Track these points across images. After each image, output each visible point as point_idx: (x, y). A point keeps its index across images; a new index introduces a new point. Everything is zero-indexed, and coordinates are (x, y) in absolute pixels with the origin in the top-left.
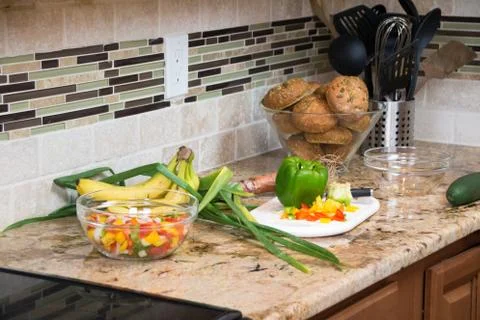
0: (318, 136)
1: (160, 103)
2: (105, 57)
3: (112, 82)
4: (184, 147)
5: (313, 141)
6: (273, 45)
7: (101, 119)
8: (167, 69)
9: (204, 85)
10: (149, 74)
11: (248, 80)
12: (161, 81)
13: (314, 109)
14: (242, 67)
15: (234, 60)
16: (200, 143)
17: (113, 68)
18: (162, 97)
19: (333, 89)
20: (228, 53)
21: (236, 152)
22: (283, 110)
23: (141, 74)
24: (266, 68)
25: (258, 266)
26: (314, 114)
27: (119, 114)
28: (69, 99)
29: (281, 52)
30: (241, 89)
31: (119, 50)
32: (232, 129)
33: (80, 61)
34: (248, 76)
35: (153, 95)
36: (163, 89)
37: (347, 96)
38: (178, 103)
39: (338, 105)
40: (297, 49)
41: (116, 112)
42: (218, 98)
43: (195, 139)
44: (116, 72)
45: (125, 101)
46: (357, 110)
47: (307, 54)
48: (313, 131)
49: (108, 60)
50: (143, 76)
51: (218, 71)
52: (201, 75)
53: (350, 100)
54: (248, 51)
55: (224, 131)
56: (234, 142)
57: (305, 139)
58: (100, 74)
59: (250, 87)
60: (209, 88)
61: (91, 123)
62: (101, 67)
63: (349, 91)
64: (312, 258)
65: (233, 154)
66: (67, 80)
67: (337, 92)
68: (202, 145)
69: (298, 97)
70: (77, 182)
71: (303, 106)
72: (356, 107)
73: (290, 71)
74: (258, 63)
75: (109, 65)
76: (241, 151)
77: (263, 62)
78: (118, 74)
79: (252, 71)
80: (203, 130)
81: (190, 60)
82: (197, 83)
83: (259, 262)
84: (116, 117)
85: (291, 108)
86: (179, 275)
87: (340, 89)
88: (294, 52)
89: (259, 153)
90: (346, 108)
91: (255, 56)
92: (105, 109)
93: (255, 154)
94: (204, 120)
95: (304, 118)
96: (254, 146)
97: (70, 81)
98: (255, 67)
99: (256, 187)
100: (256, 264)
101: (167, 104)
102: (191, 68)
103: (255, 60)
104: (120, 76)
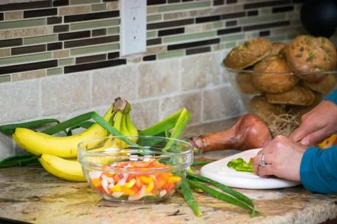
0: (278, 96)
1: (114, 60)
2: (55, 12)
3: (61, 37)
4: (119, 98)
5: (273, 102)
6: (246, 6)
7: (49, 74)
8: (123, 26)
9: (165, 44)
10: (103, 32)
11: (217, 41)
12: (117, 38)
13: (274, 68)
14: (209, 27)
15: (200, 20)
16: (161, 103)
17: (63, 23)
18: (117, 54)
19: (293, 48)
20: (193, 13)
21: (202, 114)
22: (244, 69)
23: (93, 31)
24: (238, 30)
25: (178, 211)
26: (274, 73)
27: (68, 70)
28: (14, 52)
29: (256, 13)
30: (208, 50)
31: (70, 6)
32: (197, 91)
33: (27, 15)
34: (216, 37)
35: (107, 52)
36: (118, 46)
37: (306, 55)
38: (136, 61)
39: (297, 65)
40: (275, 11)
41: (65, 68)
42: (182, 58)
43: (155, 98)
44: (66, 28)
45: (75, 57)
46: (317, 70)
47: (287, 16)
48: (273, 91)
49: (58, 16)
50: (96, 32)
51: (182, 31)
52: (161, 34)
53: (310, 59)
54: (216, 12)
55: (188, 92)
56: (199, 104)
57: (266, 100)
58: (49, 29)
59: (218, 48)
60: (170, 48)
61: (38, 76)
62: (50, 21)
63: (308, 50)
64: (234, 206)
65: (198, 116)
66: (13, 34)
67: (296, 52)
68: (163, 105)
69: (259, 56)
70: (14, 131)
71: (263, 65)
72: (316, 67)
73: (267, 33)
74: (228, 24)
75: (59, 20)
76: (208, 114)
77: (234, 23)
78: (68, 30)
79: (220, 32)
80: (164, 90)
81: (149, 18)
82: (158, 41)
83: (181, 209)
84: (65, 72)
85: (251, 68)
86: (97, 217)
87: (299, 48)
88: (271, 14)
89: (230, 117)
90: (304, 67)
91: (225, 17)
92: (53, 64)
93: (225, 118)
94: (165, 79)
95: (263, 77)
96: (223, 109)
97: (16, 34)
98: (224, 27)
99: (205, 144)
100: (177, 210)
101: (123, 62)
102: (149, 27)
103: (224, 21)
104: (70, 31)
